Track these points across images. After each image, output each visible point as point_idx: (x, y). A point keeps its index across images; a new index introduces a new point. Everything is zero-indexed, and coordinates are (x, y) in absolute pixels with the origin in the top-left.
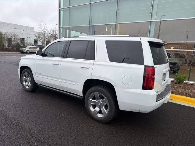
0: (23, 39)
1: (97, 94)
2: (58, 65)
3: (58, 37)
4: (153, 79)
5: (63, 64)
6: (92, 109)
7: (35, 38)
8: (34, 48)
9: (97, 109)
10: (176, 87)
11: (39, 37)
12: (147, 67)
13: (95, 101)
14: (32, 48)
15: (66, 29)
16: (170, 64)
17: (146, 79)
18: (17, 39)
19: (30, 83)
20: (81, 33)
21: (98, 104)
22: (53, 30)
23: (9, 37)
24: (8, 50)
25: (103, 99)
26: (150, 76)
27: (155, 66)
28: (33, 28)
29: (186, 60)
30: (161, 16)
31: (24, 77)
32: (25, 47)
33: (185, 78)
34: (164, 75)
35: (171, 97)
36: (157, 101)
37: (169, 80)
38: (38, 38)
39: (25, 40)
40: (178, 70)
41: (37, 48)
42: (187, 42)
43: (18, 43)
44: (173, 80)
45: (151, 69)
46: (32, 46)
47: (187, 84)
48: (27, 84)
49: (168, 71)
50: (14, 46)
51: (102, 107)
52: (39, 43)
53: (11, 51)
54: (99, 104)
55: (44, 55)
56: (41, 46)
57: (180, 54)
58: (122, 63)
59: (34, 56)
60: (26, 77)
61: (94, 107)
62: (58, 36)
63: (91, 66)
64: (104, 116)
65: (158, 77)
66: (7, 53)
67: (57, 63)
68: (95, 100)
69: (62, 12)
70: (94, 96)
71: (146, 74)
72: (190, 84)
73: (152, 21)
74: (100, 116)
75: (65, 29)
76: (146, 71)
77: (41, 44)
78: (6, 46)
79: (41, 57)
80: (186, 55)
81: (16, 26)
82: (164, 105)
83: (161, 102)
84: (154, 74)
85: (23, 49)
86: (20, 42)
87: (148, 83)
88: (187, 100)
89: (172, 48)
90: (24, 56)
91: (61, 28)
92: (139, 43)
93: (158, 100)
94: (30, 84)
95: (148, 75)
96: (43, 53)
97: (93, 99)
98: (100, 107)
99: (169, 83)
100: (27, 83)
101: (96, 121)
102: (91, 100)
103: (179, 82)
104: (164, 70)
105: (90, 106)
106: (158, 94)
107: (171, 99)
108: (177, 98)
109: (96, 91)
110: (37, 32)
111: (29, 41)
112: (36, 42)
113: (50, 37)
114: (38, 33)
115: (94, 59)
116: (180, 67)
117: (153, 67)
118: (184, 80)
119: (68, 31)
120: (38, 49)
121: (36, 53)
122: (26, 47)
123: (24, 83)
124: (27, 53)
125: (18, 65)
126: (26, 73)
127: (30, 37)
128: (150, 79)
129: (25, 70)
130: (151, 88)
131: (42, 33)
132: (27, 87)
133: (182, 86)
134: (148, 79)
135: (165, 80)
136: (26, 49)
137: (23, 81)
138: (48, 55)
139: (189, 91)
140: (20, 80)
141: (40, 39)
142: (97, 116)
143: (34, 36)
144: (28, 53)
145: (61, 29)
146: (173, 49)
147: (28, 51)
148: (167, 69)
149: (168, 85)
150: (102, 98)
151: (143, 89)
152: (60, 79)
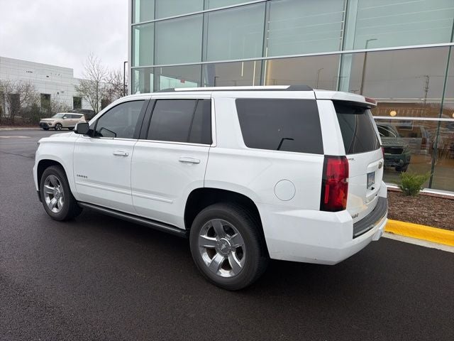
0: (47, 97)
1: (218, 224)
2: (126, 156)
3: (129, 92)
4: (345, 187)
5: (137, 153)
6: (206, 259)
7: (76, 94)
8: (73, 117)
9: (219, 258)
10: (402, 203)
11: (84, 91)
12: (329, 160)
13: (214, 239)
14: (68, 116)
15: (148, 73)
16: (386, 150)
17: (327, 186)
18: (31, 97)
19: (63, 200)
20: (183, 81)
21: (220, 247)
22: (117, 74)
23: (14, 92)
24: (11, 122)
25: (231, 235)
26: (337, 179)
27: (348, 157)
28: (71, 71)
29: (424, 142)
30: (368, 41)
31: (47, 186)
32: (51, 115)
33: (422, 182)
34: (371, 176)
35: (387, 226)
36: (354, 237)
37: (382, 187)
38: (82, 93)
39: (52, 98)
40: (406, 164)
41: (80, 117)
42: (426, 100)
43: (35, 106)
44: (395, 187)
45: (340, 163)
46: (69, 112)
47: (426, 195)
48: (55, 203)
49: (380, 167)
50: (24, 114)
51: (230, 253)
52: (86, 105)
53: (19, 125)
54: (224, 246)
55: (94, 133)
56: (89, 111)
57: (411, 128)
58: (278, 149)
59: (71, 137)
60: (51, 185)
61: (212, 253)
62: (129, 88)
63: (203, 159)
64: (234, 275)
65: (355, 181)
66: (10, 129)
67: (125, 151)
68: (213, 236)
69: (137, 32)
70: (212, 228)
71: (329, 174)
72: (433, 197)
73: (343, 52)
74: (225, 274)
75: (145, 72)
76: (329, 168)
77: (90, 108)
78: (7, 112)
79: (87, 139)
80: (423, 130)
81: (31, 67)
82: (372, 245)
83: (364, 238)
84: (346, 175)
85: (47, 120)
86: (39, 103)
87: (333, 197)
88: (426, 234)
89: (393, 113)
90: (48, 136)
91: (137, 69)
92: (312, 104)
93: (356, 235)
94: (61, 203)
95: (333, 177)
96: (92, 128)
97: (209, 235)
98: (226, 253)
99: (385, 195)
100: (54, 201)
101: (217, 286)
102: (205, 237)
103: (409, 191)
104: (370, 166)
105: (203, 252)
106: (357, 219)
107: (390, 233)
108: (403, 229)
109: (216, 215)
110: (79, 80)
111: (61, 101)
112: (77, 102)
113: (111, 92)
114: (83, 83)
115: (211, 143)
116: (410, 157)
117: (343, 158)
118: (418, 188)
119: (152, 75)
120: (83, 120)
121: (76, 129)
122: (55, 114)
123: (48, 201)
124: (56, 130)
125: (33, 157)
126: (52, 178)
127: (63, 92)
128: (338, 187)
129: (50, 169)
130: (340, 207)
131: (92, 82)
132: (55, 210)
133: (415, 200)
134: (332, 186)
135: (373, 189)
136: (53, 121)
137: (45, 194)
138: (102, 132)
139: (431, 212)
140: (39, 192)
141: (86, 97)
142: (218, 274)
143: (73, 89)
144: (58, 128)
145: (137, 73)
146: (396, 116)
147: (59, 124)
148: (377, 163)
149: (380, 199)
150: (231, 232)
151: (321, 209)
152: (131, 189)
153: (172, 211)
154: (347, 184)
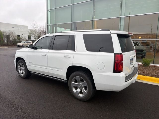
0: (19, 36)
1: (78, 78)
2: (46, 55)
5: (50, 54)
6: (74, 90)
9: (79, 90)
10: (143, 69)
11: (32, 33)
12: (116, 55)
16: (137, 50)
17: (116, 64)
21: (79, 86)
23: (8, 34)
24: (7, 45)
26: (119, 61)
27: (123, 53)
29: (151, 47)
31: (19, 67)
32: (20, 42)
33: (150, 61)
34: (131, 60)
35: (138, 77)
37: (136, 64)
39: (21, 36)
40: (145, 55)
41: (30, 42)
44: (141, 63)
45: (120, 56)
46: (27, 41)
47: (152, 66)
48: (22, 72)
50: (11, 42)
52: (32, 38)
54: (80, 86)
55: (34, 48)
61: (76, 88)
64: (84, 96)
65: (126, 62)
66: (6, 47)
68: (76, 82)
70: (76, 80)
71: (116, 60)
73: (121, 17)
74: (81, 95)
75: (52, 26)
76: (116, 57)
78: (5, 42)
79: (32, 50)
80: (151, 43)
81: (13, 26)
82: (132, 84)
83: (129, 82)
84: (122, 60)
85: (19, 44)
86: (16, 38)
87: (118, 67)
89: (140, 37)
92: (109, 35)
93: (126, 81)
94: (24, 72)
95: (118, 61)
96: (34, 46)
97: (75, 82)
98: (81, 88)
99: (137, 66)
101: (78, 100)
102: (74, 83)
103: (146, 65)
104: (131, 56)
105: (73, 88)
106: (127, 75)
107: (139, 80)
108: (144, 78)
109: (77, 75)
111: (24, 37)
112: (29, 37)
115: (75, 50)
116: (146, 53)
117: (121, 54)
118: (149, 64)
119: (54, 27)
121: (28, 46)
123: (19, 71)
124: (22, 47)
125: (14, 57)
127: (24, 34)
128: (119, 64)
129: (20, 61)
130: (120, 71)
131: (34, 30)
132: (22, 75)
133: (148, 68)
134: (117, 64)
135: (132, 64)
136: (21, 44)
137: (18, 69)
138: (37, 47)
139: (154, 72)
140: (16, 69)
142: (78, 95)
145: (49, 27)
147: (23, 45)
148: (133, 55)
149: (135, 68)
150: (82, 81)
151: (114, 72)
152: (48, 67)
153: (62, 74)
154: (123, 63)
